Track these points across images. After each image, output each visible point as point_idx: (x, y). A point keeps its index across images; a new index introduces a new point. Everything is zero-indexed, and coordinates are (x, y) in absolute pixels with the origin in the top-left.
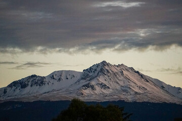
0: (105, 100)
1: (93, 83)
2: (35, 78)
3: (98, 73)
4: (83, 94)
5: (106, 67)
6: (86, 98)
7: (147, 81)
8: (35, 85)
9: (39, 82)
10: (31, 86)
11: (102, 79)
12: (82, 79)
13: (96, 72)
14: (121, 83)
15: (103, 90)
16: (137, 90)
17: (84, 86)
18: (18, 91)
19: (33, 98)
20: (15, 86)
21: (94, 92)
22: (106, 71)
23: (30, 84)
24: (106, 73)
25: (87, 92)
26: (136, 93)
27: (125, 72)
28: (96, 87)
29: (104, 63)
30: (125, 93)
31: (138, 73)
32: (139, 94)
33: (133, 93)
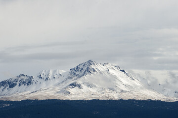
0: (91, 99)
1: (80, 82)
2: (23, 77)
3: (85, 72)
4: (70, 93)
5: (93, 66)
6: (73, 96)
7: (133, 79)
8: (23, 84)
9: (27, 82)
10: (19, 85)
11: (87, 77)
12: (69, 78)
13: (83, 71)
15: (89, 88)
16: (123, 88)
17: (70, 85)
18: (6, 90)
19: (21, 97)
20: (3, 86)
21: (80, 91)
22: (92, 70)
23: (18, 83)
24: (92, 72)
25: (73, 91)
26: (122, 91)
27: (111, 71)
28: (83, 85)
29: (90, 62)
30: (111, 91)
31: (123, 71)
32: (125, 92)
33: (119, 91)
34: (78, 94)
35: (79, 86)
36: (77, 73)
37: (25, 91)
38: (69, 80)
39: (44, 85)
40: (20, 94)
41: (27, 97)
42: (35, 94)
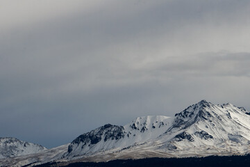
0: (207, 155)
1: (190, 131)
2: (110, 129)
3: (196, 117)
4: (176, 148)
5: (207, 109)
6: (181, 153)
8: (111, 138)
9: (116, 134)
10: (105, 140)
11: (201, 126)
12: (175, 126)
13: (194, 117)
14: (229, 130)
15: (203, 140)
17: (177, 136)
18: (87, 148)
19: (108, 156)
20: (83, 141)
21: (191, 144)
22: (207, 114)
23: (103, 137)
24: (206, 117)
25: (181, 145)
26: (249, 143)
27: (233, 115)
28: (194, 137)
29: (203, 103)
30: (234, 143)
33: (246, 142)
34: (188, 150)
35: (189, 138)
36: (185, 120)
37: (113, 148)
38: (174, 130)
39: (139, 138)
40: (107, 152)
41: (117, 156)
42: (127, 151)
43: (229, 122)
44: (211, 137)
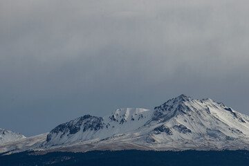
0: (185, 149)
1: (168, 125)
2: (89, 119)
3: (176, 111)
4: (154, 141)
5: (186, 103)
6: (159, 146)
7: (243, 121)
8: (90, 129)
9: (95, 125)
10: (84, 130)
11: (180, 120)
12: (154, 119)
13: (173, 110)
14: (207, 125)
15: (182, 134)
16: (229, 134)
17: (155, 129)
18: (65, 137)
19: (86, 146)
20: (62, 131)
21: (170, 138)
22: (186, 108)
23: (82, 128)
24: (185, 111)
25: (159, 138)
26: (228, 138)
27: (212, 110)
28: (173, 130)
29: (183, 98)
30: (212, 138)
31: (229, 110)
32: (232, 139)
33: (224, 138)
34: (165, 143)
35: (168, 131)
36: (165, 113)
37: (92, 138)
38: (152, 123)
39: (118, 129)
40: (85, 142)
41: (95, 148)
42: (105, 142)
43: (208, 117)
44: (190, 131)
